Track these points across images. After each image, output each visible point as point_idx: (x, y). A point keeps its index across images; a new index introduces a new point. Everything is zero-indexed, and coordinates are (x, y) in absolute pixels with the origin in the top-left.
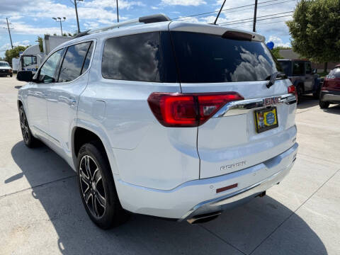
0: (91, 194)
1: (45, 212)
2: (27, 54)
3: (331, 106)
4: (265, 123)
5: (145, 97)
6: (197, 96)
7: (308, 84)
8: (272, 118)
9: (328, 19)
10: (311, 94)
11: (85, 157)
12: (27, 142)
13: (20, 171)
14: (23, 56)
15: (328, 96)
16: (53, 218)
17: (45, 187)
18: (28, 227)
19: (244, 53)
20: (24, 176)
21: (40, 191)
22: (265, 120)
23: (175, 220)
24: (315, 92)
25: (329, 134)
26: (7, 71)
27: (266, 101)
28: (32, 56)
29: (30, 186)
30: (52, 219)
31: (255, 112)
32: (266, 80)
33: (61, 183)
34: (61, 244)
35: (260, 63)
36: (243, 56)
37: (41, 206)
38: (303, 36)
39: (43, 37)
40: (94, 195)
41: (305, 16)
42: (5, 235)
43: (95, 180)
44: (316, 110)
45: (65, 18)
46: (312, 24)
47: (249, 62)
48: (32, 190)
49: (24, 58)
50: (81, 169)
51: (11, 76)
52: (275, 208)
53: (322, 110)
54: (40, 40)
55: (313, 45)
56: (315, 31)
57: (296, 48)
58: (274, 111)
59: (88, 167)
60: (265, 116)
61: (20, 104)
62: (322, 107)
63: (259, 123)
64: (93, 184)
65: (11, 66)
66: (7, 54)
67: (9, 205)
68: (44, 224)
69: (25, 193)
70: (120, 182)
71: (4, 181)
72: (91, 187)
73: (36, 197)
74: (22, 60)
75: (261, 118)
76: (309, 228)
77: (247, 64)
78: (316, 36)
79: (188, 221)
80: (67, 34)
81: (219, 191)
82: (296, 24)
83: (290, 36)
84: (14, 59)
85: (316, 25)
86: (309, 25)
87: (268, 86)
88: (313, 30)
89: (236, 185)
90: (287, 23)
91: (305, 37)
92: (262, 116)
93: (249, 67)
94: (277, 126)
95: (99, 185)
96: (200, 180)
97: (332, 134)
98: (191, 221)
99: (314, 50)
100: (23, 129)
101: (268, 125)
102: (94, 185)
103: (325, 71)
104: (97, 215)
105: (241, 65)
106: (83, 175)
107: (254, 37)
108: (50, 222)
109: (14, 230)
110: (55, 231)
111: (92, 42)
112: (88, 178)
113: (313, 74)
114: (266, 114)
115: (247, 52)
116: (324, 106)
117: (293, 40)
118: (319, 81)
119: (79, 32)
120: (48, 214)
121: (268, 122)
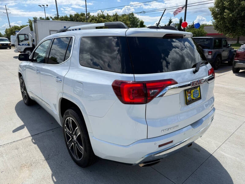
0: (73, 143)
1: (41, 154)
2: (21, 33)
3: (241, 71)
4: (192, 97)
5: (110, 83)
6: (145, 84)
7: (225, 54)
8: (196, 93)
9: (241, 6)
10: (227, 62)
11: (68, 118)
12: (26, 101)
13: (23, 124)
14: (18, 35)
15: (239, 64)
16: (47, 158)
17: (40, 135)
18: (31, 165)
19: (175, 42)
20: (25, 127)
21: (37, 138)
22: (192, 95)
23: (131, 165)
24: (230, 60)
25: (238, 93)
26: (7, 45)
27: (193, 83)
28: (25, 35)
29: (29, 135)
30: (46, 160)
31: (185, 90)
32: (193, 67)
33: (51, 132)
34: (54, 177)
35: (186, 47)
36: (174, 44)
37: (38, 150)
38: (221, 18)
39: (32, 19)
40: (75, 144)
41: (223, 4)
42: (16, 170)
43: (76, 134)
44: (230, 74)
45: (47, 5)
46: (228, 9)
47: (178, 48)
48: (31, 138)
49: (19, 36)
50: (65, 125)
51: (10, 48)
52: (199, 151)
53: (234, 74)
54: (30, 22)
55: (229, 25)
56: (231, 15)
57: (217, 27)
58: (198, 88)
59: (71, 126)
60: (192, 93)
61: (20, 75)
62: (234, 72)
63: (188, 98)
64: (74, 136)
65: (10, 41)
66: (6, 32)
67: (17, 149)
68: (41, 163)
69: (27, 140)
70: (94, 138)
71: (12, 131)
72: (73, 138)
73: (35, 143)
74: (18, 37)
75: (189, 95)
76: (221, 166)
77: (177, 49)
78: (231, 18)
79: (140, 165)
80: (49, 17)
81: (160, 146)
82: (216, 9)
83: (212, 18)
84: (12, 36)
85: (231, 10)
86: (226, 11)
87: (195, 72)
88: (229, 14)
89: (172, 142)
90: (210, 8)
91: (223, 19)
92: (190, 93)
93: (178, 52)
94: (200, 98)
95: (79, 138)
96: (148, 139)
97: (241, 94)
98: (141, 165)
99: (229, 28)
100: (22, 93)
101: (194, 98)
102: (75, 138)
103: (238, 42)
104: (77, 157)
105: (172, 51)
106: (66, 130)
107: (185, 36)
108: (45, 161)
109: (22, 167)
110: (49, 168)
111: (71, 37)
112: (71, 132)
113: (229, 47)
114: (193, 91)
115: (177, 41)
116: (236, 71)
117: (214, 21)
118: (233, 52)
119: (58, 15)
120: (44, 155)
121: (194, 97)
